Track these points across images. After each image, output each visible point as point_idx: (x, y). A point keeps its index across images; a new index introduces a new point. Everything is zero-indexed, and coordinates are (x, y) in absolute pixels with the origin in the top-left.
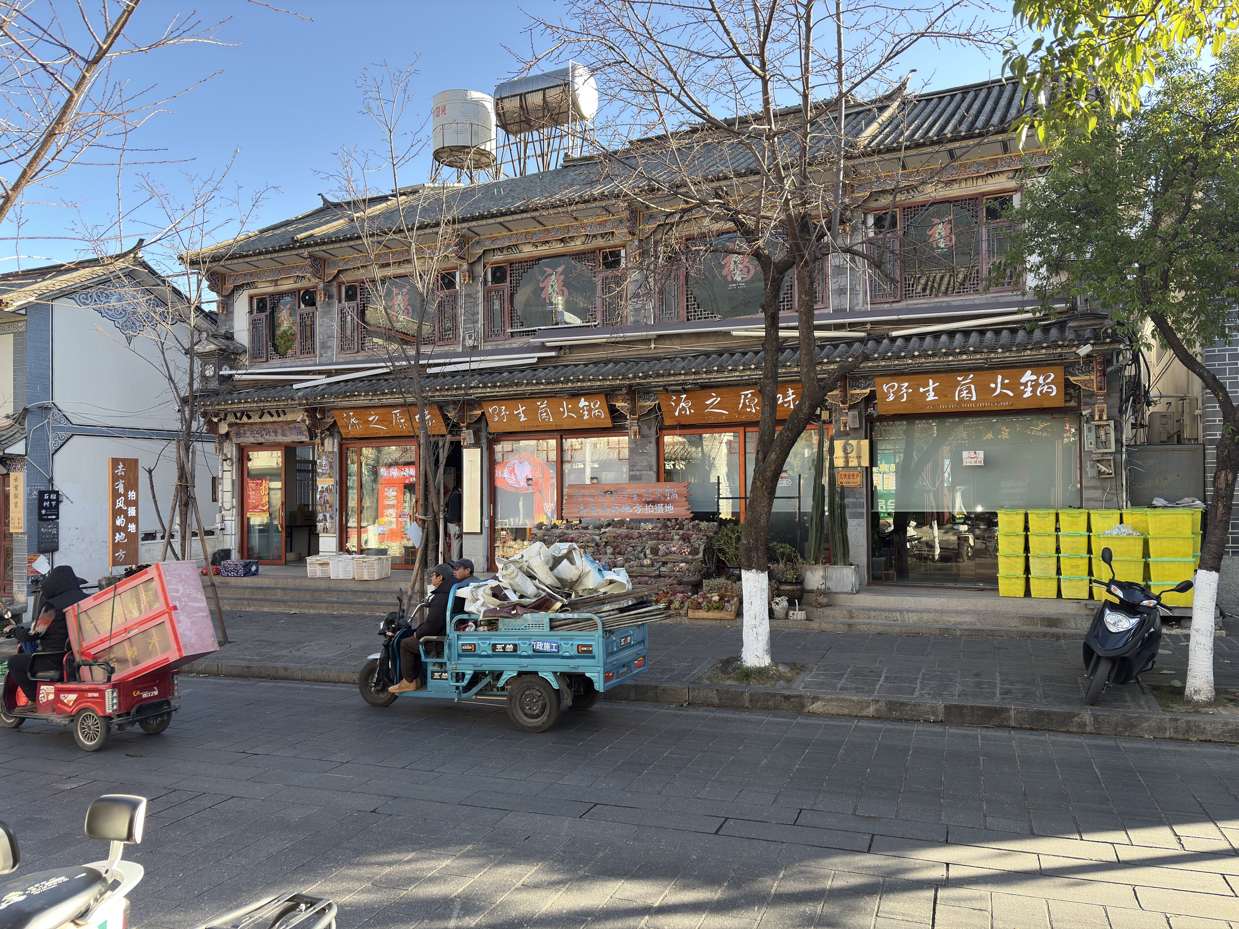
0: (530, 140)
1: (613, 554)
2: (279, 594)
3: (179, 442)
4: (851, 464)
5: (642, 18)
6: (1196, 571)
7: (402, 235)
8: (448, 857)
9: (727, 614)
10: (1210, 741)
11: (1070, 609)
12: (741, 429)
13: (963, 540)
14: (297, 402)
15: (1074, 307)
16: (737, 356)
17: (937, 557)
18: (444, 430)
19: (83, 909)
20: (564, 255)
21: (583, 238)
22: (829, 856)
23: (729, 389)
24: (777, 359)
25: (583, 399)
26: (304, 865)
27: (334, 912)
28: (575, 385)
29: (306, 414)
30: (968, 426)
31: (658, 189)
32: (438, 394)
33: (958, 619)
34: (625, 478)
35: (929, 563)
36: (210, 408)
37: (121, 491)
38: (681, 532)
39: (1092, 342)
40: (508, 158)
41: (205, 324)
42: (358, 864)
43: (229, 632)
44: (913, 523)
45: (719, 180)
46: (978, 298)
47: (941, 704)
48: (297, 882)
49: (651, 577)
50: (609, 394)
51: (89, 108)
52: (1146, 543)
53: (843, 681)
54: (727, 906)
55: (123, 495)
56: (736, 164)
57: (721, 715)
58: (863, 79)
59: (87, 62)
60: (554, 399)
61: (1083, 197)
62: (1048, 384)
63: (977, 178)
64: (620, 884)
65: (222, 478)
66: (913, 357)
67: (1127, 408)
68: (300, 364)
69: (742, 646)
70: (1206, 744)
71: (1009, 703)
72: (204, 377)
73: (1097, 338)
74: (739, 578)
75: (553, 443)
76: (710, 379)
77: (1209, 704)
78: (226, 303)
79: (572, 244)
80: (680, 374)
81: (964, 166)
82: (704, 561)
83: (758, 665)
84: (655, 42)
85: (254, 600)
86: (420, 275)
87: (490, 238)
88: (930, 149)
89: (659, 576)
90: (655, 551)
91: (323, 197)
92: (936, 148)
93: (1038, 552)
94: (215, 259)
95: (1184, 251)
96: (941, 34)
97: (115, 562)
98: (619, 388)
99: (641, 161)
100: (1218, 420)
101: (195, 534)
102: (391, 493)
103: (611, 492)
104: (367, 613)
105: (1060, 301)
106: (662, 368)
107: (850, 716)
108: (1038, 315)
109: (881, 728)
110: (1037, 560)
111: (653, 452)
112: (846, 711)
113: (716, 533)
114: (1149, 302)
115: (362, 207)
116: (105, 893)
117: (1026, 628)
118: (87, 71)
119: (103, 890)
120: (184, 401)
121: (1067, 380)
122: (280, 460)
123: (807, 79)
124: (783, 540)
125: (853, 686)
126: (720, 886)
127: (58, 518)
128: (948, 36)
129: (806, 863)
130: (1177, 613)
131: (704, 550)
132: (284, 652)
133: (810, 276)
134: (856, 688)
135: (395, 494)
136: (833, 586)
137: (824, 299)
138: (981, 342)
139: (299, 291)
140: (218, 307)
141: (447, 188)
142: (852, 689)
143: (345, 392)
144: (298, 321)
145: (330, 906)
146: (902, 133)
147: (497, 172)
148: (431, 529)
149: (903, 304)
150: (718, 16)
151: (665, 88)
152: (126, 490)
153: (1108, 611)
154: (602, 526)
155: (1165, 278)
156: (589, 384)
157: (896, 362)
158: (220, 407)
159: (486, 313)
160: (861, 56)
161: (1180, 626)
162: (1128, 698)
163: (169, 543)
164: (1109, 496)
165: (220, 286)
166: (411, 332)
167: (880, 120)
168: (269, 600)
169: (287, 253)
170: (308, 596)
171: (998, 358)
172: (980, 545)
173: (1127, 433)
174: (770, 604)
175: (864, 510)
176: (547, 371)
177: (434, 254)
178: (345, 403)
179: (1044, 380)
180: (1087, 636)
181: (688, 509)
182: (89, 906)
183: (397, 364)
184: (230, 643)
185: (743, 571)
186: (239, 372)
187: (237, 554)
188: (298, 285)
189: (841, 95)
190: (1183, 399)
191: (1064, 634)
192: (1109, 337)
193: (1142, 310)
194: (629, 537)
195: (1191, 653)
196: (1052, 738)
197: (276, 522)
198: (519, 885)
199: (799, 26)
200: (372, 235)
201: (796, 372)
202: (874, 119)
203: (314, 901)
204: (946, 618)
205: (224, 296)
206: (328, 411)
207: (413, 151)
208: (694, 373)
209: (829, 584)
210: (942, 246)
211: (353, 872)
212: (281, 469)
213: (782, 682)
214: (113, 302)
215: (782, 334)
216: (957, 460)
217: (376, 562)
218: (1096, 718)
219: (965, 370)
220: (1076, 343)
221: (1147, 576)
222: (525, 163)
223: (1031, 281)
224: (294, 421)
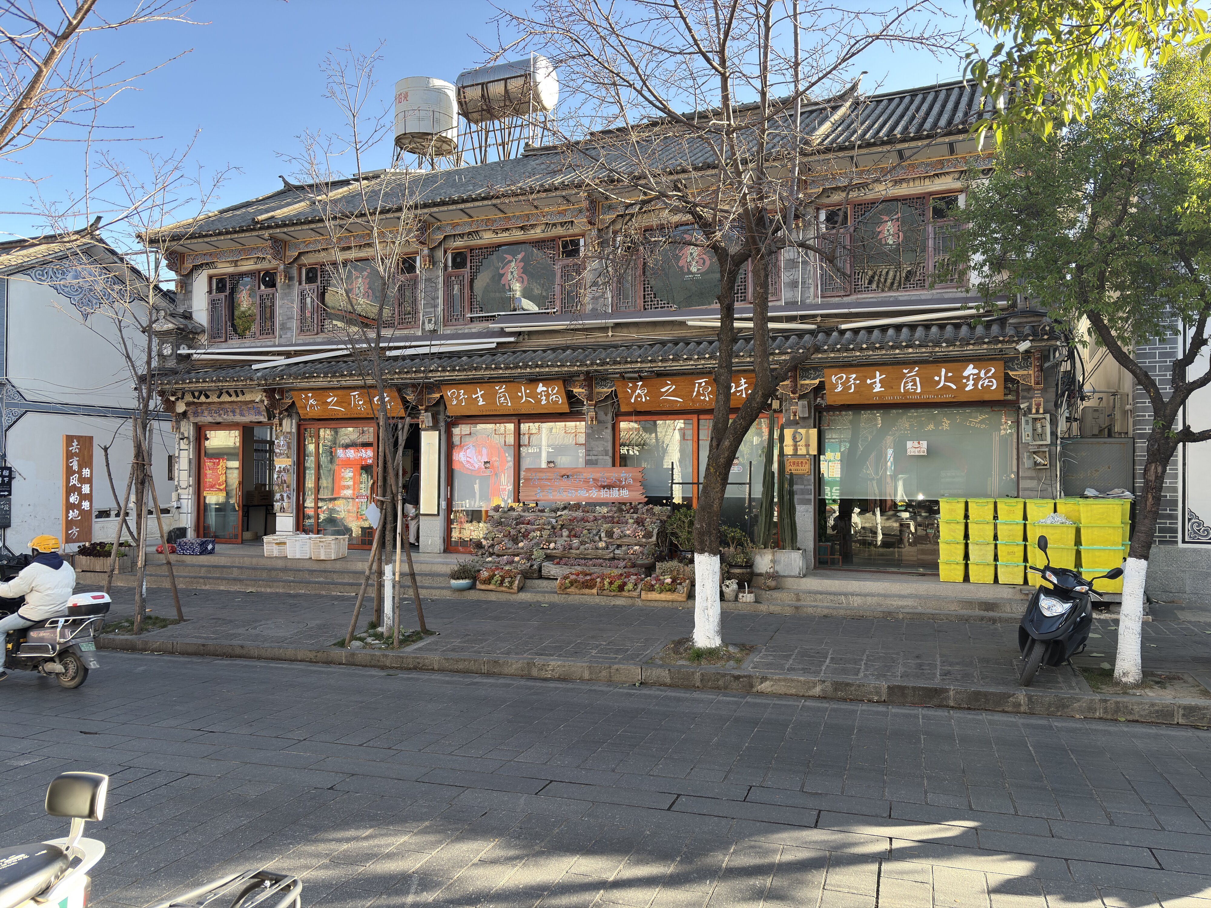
0: (491, 129)
1: (569, 536)
2: (236, 573)
3: (136, 420)
4: (799, 452)
5: (605, 12)
6: (1125, 559)
7: (364, 219)
8: (405, 833)
9: (680, 596)
10: (1137, 721)
11: (1006, 593)
12: (695, 417)
13: (904, 526)
14: (256, 382)
15: (1014, 305)
16: (692, 346)
17: (879, 543)
18: (402, 413)
19: (44, 886)
20: (524, 243)
21: (543, 227)
22: (778, 831)
23: (684, 377)
24: (732, 349)
25: (541, 385)
26: (261, 842)
27: (299, 889)
28: (533, 370)
29: (264, 394)
30: (911, 417)
31: (619, 181)
32: (397, 376)
33: (900, 603)
34: (581, 462)
35: (873, 548)
36: (168, 386)
37: (75, 468)
38: (635, 516)
39: (1031, 338)
40: (469, 146)
41: (163, 303)
42: (316, 841)
43: (184, 610)
44: (857, 510)
45: (677, 173)
46: (924, 294)
47: (884, 685)
48: (255, 859)
49: (606, 559)
50: (567, 380)
51: (56, 83)
52: (1078, 531)
53: (791, 661)
54: (680, 879)
55: (77, 473)
56: (693, 158)
57: (673, 694)
58: (820, 79)
59: (56, 37)
60: (512, 384)
61: (1025, 199)
62: (988, 378)
63: (925, 178)
64: (576, 859)
65: (178, 457)
66: (862, 349)
67: (1062, 402)
68: (259, 344)
69: (694, 627)
70: (1133, 724)
71: (949, 684)
72: (160, 355)
73: (1035, 335)
74: (692, 561)
75: (511, 427)
76: (665, 367)
77: (1136, 686)
78: (185, 282)
79: (532, 232)
80: (637, 362)
81: (912, 166)
82: (657, 545)
83: (709, 646)
84: (617, 35)
85: (210, 578)
86: (382, 259)
87: (451, 224)
88: (880, 149)
89: (614, 558)
90: (610, 534)
91: (284, 180)
92: (888, 147)
93: (977, 539)
94: (176, 238)
95: (1120, 252)
96: (896, 38)
97: (69, 540)
98: (577, 374)
99: (603, 152)
100: (1148, 415)
101: (150, 512)
102: (348, 474)
103: (568, 476)
104: (324, 593)
105: (1002, 298)
106: (619, 355)
107: (797, 695)
108: (981, 311)
109: (827, 708)
110: (976, 547)
111: (609, 437)
112: (793, 691)
113: (669, 517)
114: (1086, 301)
115: (325, 190)
116: (66, 870)
117: (964, 612)
118: (56, 46)
119: (64, 867)
120: (142, 379)
121: (1007, 374)
122: (238, 440)
123: (765, 77)
124: (733, 525)
125: (800, 666)
126: (673, 860)
127: (10, 494)
128: (901, 39)
129: (756, 838)
130: (1105, 599)
131: (658, 534)
132: (241, 631)
133: (765, 269)
134: (803, 669)
135: (351, 474)
136: (780, 569)
137: (777, 293)
138: (927, 336)
139: (259, 272)
140: (177, 287)
141: (411, 173)
142: (799, 669)
143: (304, 373)
144: (258, 302)
145: (295, 883)
146: (855, 131)
147: (458, 160)
148: (389, 510)
149: (853, 298)
150: (680, 12)
151: (628, 82)
152: (81, 467)
153: (1042, 597)
154: (558, 510)
155: (1102, 278)
156: (547, 369)
157: (845, 354)
158: (177, 386)
159: (446, 297)
160: (818, 56)
161: (1109, 612)
162: (1060, 679)
163: (125, 521)
164: (1045, 486)
165: (178, 265)
166: (372, 316)
167: (832, 120)
168: (225, 579)
169: (247, 234)
170: (265, 575)
171: (942, 352)
172: (921, 532)
173: (1062, 426)
174: (721, 587)
175: (812, 497)
176: (505, 356)
177: (396, 238)
178: (304, 385)
179: (985, 374)
180: (1023, 620)
181: (643, 494)
182: (50, 883)
183: (357, 346)
184: (185, 621)
185: (695, 554)
186: (198, 351)
187: (193, 532)
188: (259, 266)
189: (798, 94)
190: (1114, 394)
191: (1000, 618)
192: (1047, 334)
193: (1080, 309)
194: (584, 520)
195: (1120, 637)
196: (989, 717)
197: (232, 501)
198: (476, 860)
199: (759, 26)
200: (335, 218)
201: (749, 362)
202: (826, 118)
203: (279, 878)
204: (889, 602)
205: (183, 276)
206: (287, 392)
207: (377, 136)
208: (651, 361)
209: (777, 568)
210: (891, 242)
211: (311, 848)
212: (238, 448)
213: (732, 663)
214: (70, 279)
215: (737, 324)
216: (900, 449)
217: (333, 542)
218: (1030, 698)
219: (910, 363)
220: (1016, 339)
221: (1078, 563)
222: (486, 151)
223: (974, 279)
224: (253, 401)
